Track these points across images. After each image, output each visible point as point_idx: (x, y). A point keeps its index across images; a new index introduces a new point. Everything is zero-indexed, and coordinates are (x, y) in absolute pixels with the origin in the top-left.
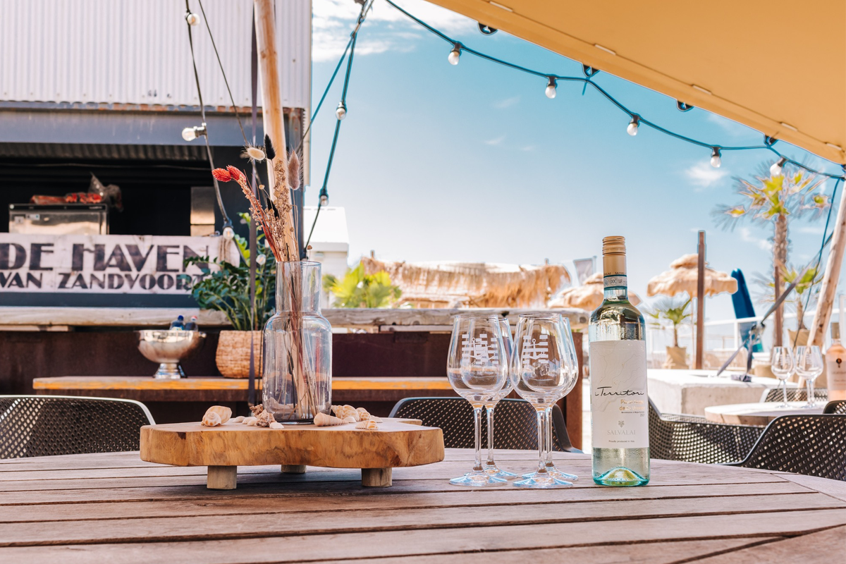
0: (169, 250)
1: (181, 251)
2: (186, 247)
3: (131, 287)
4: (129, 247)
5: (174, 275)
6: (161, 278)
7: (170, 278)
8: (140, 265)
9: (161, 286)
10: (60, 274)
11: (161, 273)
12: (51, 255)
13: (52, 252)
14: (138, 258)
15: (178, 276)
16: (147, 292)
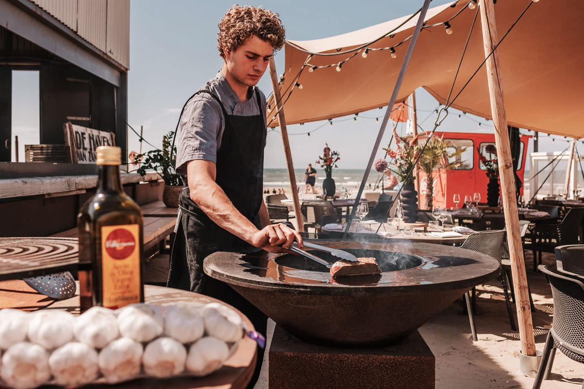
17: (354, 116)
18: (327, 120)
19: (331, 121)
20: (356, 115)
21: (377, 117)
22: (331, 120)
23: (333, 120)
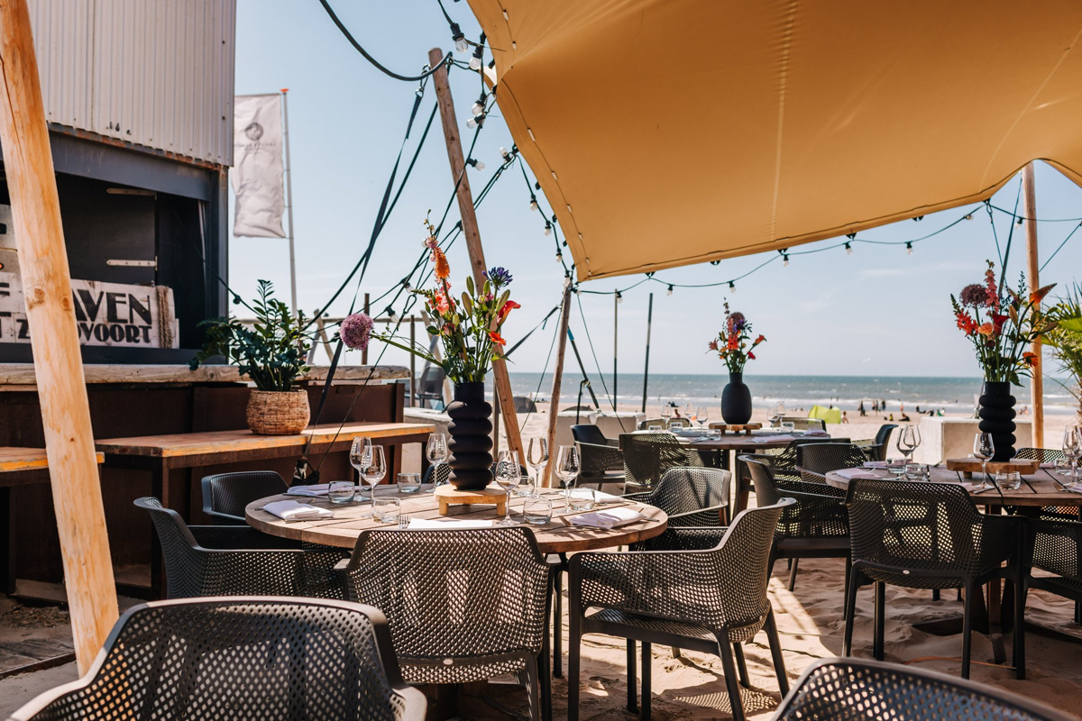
0: (118, 299)
1: (127, 299)
2: (131, 296)
3: (88, 338)
4: (80, 292)
5: (123, 325)
6: (113, 328)
7: (120, 328)
8: (93, 314)
9: (114, 339)
10: (19, 321)
11: (113, 324)
12: (7, 297)
13: (8, 294)
14: (91, 306)
15: (127, 327)
16: (102, 344)
17: (845, 239)
18: (776, 252)
19: (787, 253)
20: (849, 236)
21: (908, 241)
22: (785, 250)
23: (790, 250)
